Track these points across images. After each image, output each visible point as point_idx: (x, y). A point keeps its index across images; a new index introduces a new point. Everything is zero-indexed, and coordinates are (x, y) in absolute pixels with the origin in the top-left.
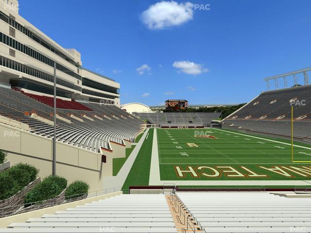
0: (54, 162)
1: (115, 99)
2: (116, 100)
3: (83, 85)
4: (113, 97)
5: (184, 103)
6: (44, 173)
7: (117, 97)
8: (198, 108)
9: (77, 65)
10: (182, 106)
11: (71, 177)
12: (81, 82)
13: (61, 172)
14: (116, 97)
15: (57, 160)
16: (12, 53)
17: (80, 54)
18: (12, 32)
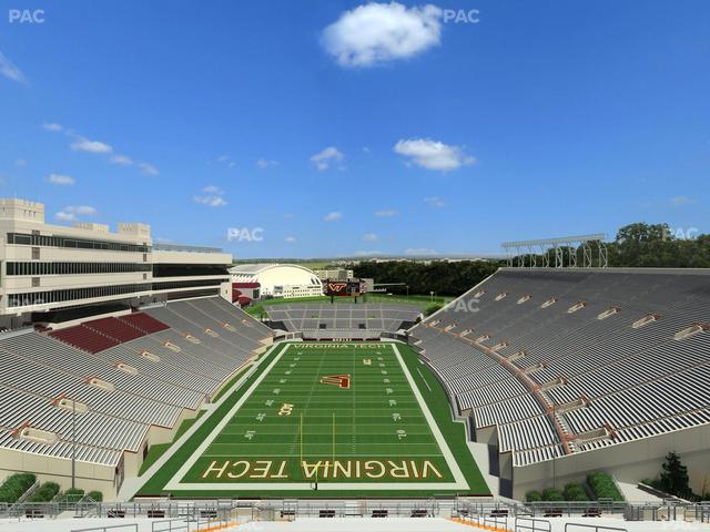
0: (73, 477)
1: (223, 284)
3: (154, 276)
4: (218, 282)
5: (358, 284)
6: (65, 486)
7: (228, 280)
8: (429, 262)
9: (143, 249)
10: (353, 290)
11: (87, 487)
12: (150, 274)
13: (78, 486)
14: (223, 280)
15: (76, 475)
16: (36, 282)
17: (148, 227)
18: (36, 253)
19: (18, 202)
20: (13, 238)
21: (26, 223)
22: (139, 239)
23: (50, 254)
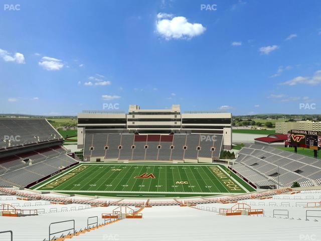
2: (225, 130)
4: (222, 127)
5: (316, 137)
9: (175, 113)
10: (311, 143)
12: (180, 122)
16: (134, 123)
17: (179, 105)
18: (134, 116)
19: (130, 106)
20: (130, 114)
21: (131, 110)
22: (172, 111)
23: (137, 117)
